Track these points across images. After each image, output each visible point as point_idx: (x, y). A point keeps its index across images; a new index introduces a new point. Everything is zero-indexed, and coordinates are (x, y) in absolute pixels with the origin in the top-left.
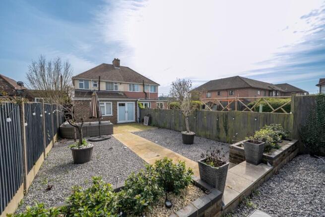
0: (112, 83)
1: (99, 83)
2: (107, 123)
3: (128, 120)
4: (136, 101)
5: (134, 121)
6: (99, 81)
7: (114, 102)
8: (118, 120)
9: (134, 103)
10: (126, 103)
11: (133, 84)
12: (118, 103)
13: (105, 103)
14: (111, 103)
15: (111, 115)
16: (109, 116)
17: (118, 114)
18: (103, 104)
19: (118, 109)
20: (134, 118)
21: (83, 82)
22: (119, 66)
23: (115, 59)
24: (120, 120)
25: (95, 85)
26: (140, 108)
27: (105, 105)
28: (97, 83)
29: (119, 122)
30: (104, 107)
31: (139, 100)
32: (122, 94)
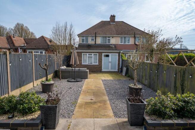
0: (106, 37)
1: (95, 38)
2: (83, 70)
3: (111, 69)
4: (119, 53)
5: (117, 70)
6: (96, 36)
7: (100, 54)
8: (103, 69)
9: (117, 54)
10: (110, 54)
11: (125, 37)
12: (103, 54)
13: (93, 54)
14: (98, 54)
15: (97, 64)
16: (96, 65)
17: (103, 64)
18: (91, 55)
19: (103, 59)
20: (117, 68)
21: (85, 38)
22: (114, 22)
23: (111, 16)
24: (104, 69)
25: (92, 40)
26: (122, 59)
27: (93, 55)
28: (94, 38)
29: (103, 70)
30: (92, 57)
31: (121, 52)
32: (113, 47)
